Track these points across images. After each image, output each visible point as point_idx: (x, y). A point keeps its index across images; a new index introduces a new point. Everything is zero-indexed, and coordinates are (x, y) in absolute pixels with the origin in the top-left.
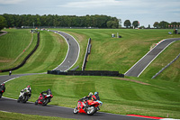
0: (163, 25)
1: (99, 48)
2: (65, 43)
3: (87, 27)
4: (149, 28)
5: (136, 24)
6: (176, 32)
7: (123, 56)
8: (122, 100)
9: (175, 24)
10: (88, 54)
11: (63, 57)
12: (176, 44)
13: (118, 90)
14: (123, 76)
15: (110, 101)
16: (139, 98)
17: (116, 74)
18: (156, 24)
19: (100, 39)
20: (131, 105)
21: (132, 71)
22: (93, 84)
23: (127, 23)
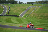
0: (29, 3)
1: (12, 9)
2: (3, 8)
3: (9, 3)
4: (25, 3)
5: (22, 2)
6: (32, 5)
7: (19, 11)
8: (18, 23)
9: (32, 2)
10: (9, 11)
11: (2, 11)
12: (32, 8)
13: (17, 20)
14: (18, 16)
15: (15, 23)
16: (23, 22)
17: (17, 16)
18: (27, 3)
19: (12, 7)
20: (21, 24)
21: (21, 15)
22: (11, 19)
23: (20, 2)
